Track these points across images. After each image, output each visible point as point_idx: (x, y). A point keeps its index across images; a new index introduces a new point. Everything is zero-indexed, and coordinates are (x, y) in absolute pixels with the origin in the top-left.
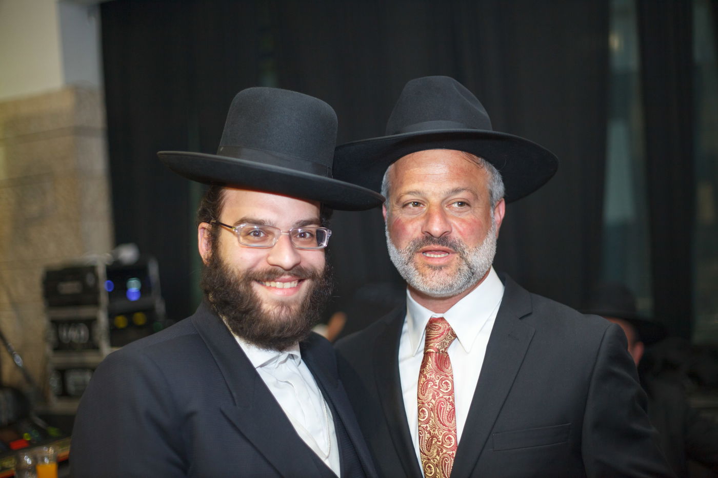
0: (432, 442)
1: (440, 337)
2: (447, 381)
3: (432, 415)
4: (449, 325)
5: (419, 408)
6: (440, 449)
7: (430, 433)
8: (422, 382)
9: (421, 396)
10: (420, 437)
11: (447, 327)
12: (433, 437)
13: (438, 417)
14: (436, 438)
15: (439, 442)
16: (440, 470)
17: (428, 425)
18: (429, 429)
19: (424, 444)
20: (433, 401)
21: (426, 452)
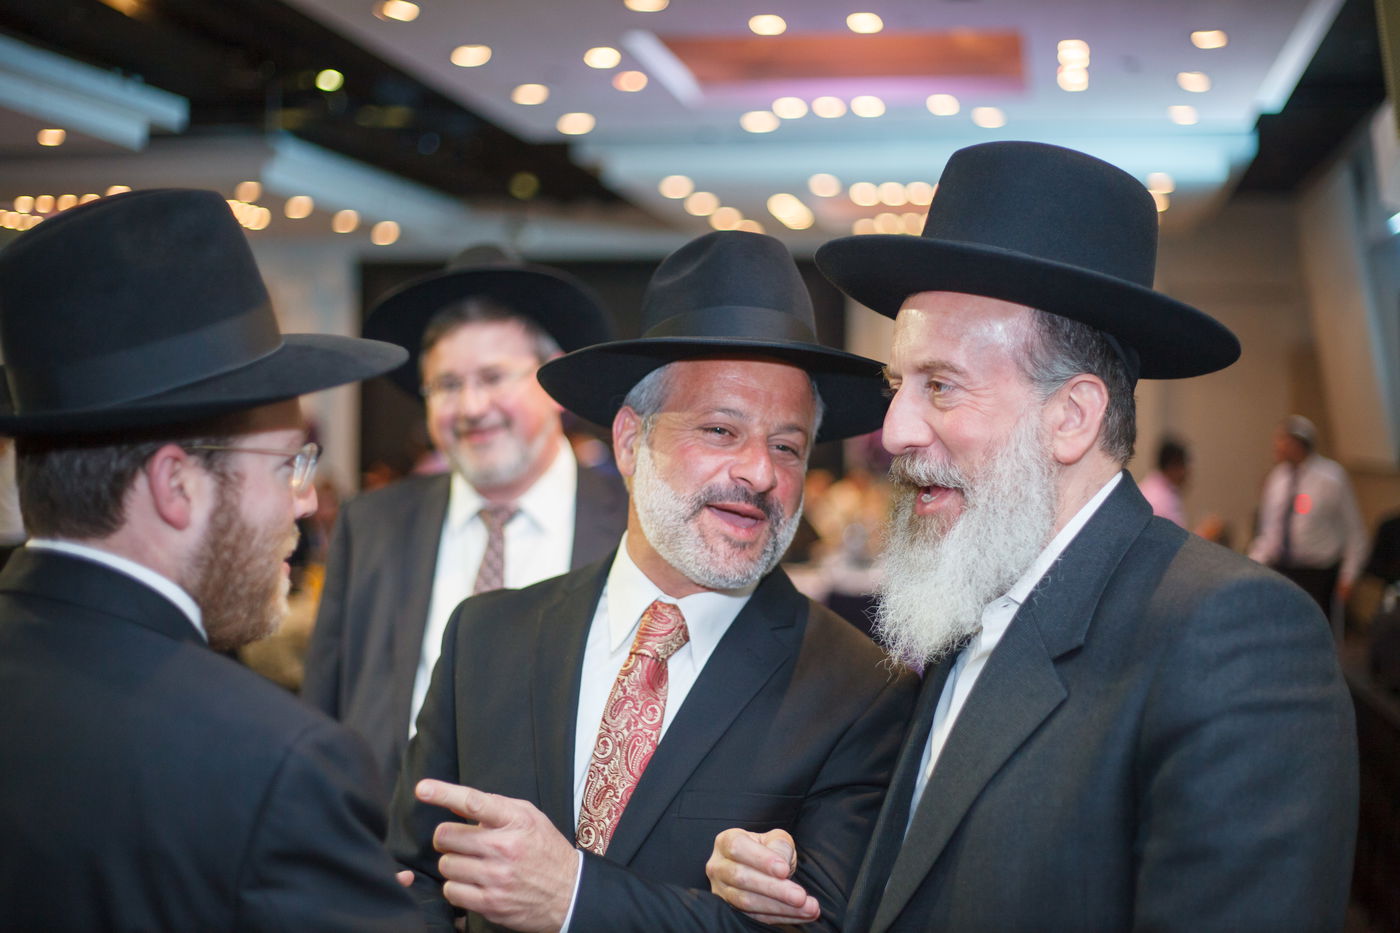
0: (604, 795)
1: (666, 634)
2: (656, 707)
3: (618, 753)
4: (684, 620)
5: (600, 736)
6: (614, 809)
7: (606, 780)
8: (616, 697)
9: (609, 719)
10: (588, 782)
11: (681, 623)
12: (609, 787)
13: (626, 759)
14: (614, 790)
15: (617, 797)
16: (604, 841)
17: (606, 767)
18: (606, 773)
19: (593, 794)
20: (626, 732)
21: (591, 808)
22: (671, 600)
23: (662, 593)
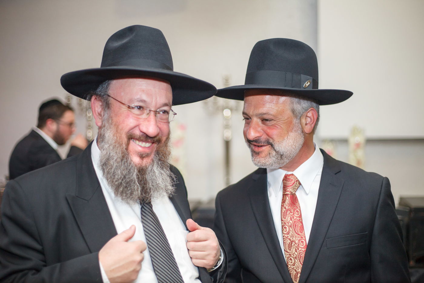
0: (291, 245)
1: (292, 185)
3: (291, 229)
4: (297, 178)
5: (282, 226)
7: (290, 240)
8: (283, 211)
10: (284, 243)
11: (296, 180)
12: (292, 242)
13: (294, 230)
14: (294, 242)
15: (296, 244)
17: (288, 235)
18: (289, 237)
19: (287, 246)
21: (288, 251)
22: (290, 173)
23: (287, 172)
